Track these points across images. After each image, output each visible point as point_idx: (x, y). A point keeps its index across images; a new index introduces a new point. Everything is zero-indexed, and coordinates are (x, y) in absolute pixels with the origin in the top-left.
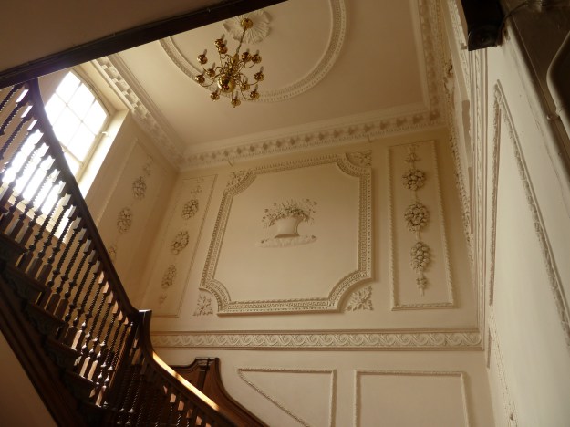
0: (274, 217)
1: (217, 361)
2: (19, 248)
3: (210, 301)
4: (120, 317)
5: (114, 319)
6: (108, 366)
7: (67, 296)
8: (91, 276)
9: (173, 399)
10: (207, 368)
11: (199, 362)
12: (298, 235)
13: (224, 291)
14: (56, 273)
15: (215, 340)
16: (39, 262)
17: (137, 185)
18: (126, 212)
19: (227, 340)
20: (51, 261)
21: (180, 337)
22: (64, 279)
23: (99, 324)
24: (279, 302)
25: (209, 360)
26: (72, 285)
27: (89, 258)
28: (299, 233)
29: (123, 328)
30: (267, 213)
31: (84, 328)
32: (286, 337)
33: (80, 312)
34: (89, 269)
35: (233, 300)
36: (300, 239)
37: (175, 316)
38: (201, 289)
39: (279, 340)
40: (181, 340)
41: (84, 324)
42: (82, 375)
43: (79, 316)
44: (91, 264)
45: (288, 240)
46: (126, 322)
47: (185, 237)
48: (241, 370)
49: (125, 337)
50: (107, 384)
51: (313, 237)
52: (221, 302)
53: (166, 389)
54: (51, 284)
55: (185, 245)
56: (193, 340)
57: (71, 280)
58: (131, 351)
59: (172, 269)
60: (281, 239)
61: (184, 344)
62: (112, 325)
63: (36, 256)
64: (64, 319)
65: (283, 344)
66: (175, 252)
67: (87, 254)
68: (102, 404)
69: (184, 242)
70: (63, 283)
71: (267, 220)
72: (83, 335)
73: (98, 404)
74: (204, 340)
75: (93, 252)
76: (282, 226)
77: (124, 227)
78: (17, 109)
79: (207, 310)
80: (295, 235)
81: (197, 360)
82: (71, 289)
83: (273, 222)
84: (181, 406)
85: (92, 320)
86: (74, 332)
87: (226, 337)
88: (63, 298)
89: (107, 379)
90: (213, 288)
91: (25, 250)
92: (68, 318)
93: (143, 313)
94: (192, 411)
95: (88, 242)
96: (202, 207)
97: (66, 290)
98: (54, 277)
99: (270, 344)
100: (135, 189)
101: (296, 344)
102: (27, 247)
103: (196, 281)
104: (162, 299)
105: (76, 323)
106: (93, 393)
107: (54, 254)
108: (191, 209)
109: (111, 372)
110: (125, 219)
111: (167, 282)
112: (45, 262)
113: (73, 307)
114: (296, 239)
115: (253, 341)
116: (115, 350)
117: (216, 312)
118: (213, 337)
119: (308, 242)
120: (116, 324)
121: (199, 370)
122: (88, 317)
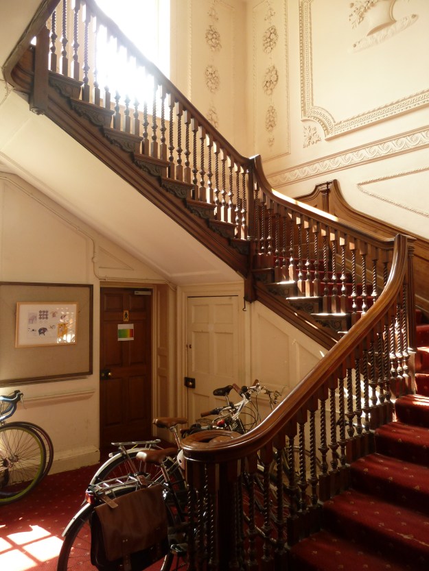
0: (362, 10)
1: (335, 182)
2: (136, 139)
3: (315, 129)
4: (236, 168)
5: (231, 171)
6: (240, 209)
7: (187, 164)
8: (199, 142)
9: (298, 221)
10: (328, 191)
11: (320, 188)
12: (395, 21)
13: (326, 114)
14: (172, 149)
15: (329, 164)
16: (155, 144)
17: (210, 37)
18: (210, 70)
19: (341, 161)
20: (163, 140)
21: (297, 171)
22: (180, 151)
23: (220, 178)
24: (386, 106)
25: (328, 184)
26: (187, 154)
27: (191, 126)
28: (396, 18)
29: (241, 176)
30: (354, 8)
31: (210, 185)
32: (400, 141)
33: (203, 174)
34: (195, 136)
35: (337, 121)
36: (398, 25)
37: (287, 154)
38: (304, 121)
39: (393, 146)
40: (299, 173)
41: (209, 182)
42: (222, 220)
43: (203, 177)
44: (195, 131)
45: (383, 32)
46: (242, 171)
47: (274, 73)
48: (359, 184)
49: (246, 184)
50: (245, 222)
51: (414, 16)
52: (325, 126)
53: (291, 215)
54: (171, 159)
55: (276, 81)
56: (309, 170)
57: (184, 150)
58: (255, 193)
59: (272, 111)
60: (375, 35)
61: (302, 176)
62: (231, 177)
63: (151, 141)
64: (192, 183)
65: (397, 149)
66: (269, 92)
67: (188, 124)
68: (246, 237)
69: (274, 79)
70: (180, 155)
71: (356, 16)
72: (211, 191)
73: (243, 238)
74: (319, 167)
75: (192, 120)
76: (374, 17)
77: (214, 86)
78: (76, 15)
79: (314, 139)
80: (392, 21)
81: (317, 187)
82: (187, 157)
83: (362, 17)
84: (306, 225)
85: (214, 178)
86: (203, 190)
87: (339, 159)
88: (185, 167)
89: (243, 220)
90: (316, 115)
91: (141, 139)
92: (195, 181)
93: (253, 159)
94: (316, 226)
95: (185, 113)
96: (281, 32)
97: (184, 160)
98: (171, 152)
99: (383, 153)
100: (210, 42)
101: (412, 145)
102: (141, 135)
103: (297, 114)
104: (271, 142)
105: (202, 183)
106: (236, 232)
107: (163, 133)
108: (270, 38)
109: (245, 213)
110: (212, 77)
111: (271, 125)
112: (160, 143)
113: (195, 172)
114: (392, 27)
115: (366, 154)
116: (241, 196)
117: (323, 137)
118: (327, 162)
119: (409, 25)
120: (234, 175)
121: (321, 194)
122: (210, 176)
